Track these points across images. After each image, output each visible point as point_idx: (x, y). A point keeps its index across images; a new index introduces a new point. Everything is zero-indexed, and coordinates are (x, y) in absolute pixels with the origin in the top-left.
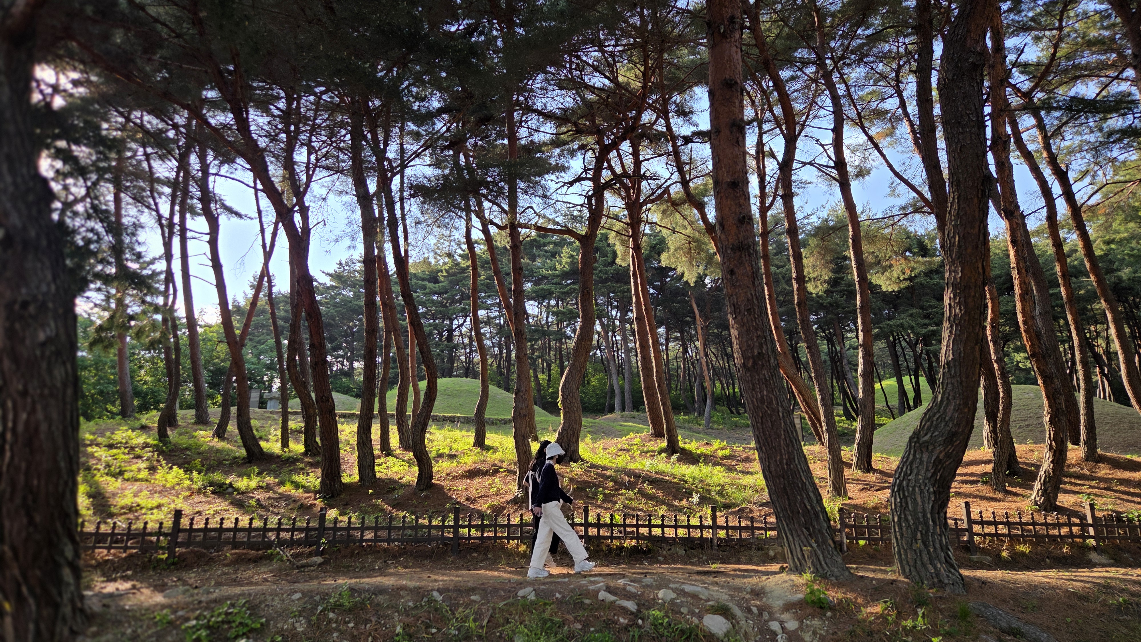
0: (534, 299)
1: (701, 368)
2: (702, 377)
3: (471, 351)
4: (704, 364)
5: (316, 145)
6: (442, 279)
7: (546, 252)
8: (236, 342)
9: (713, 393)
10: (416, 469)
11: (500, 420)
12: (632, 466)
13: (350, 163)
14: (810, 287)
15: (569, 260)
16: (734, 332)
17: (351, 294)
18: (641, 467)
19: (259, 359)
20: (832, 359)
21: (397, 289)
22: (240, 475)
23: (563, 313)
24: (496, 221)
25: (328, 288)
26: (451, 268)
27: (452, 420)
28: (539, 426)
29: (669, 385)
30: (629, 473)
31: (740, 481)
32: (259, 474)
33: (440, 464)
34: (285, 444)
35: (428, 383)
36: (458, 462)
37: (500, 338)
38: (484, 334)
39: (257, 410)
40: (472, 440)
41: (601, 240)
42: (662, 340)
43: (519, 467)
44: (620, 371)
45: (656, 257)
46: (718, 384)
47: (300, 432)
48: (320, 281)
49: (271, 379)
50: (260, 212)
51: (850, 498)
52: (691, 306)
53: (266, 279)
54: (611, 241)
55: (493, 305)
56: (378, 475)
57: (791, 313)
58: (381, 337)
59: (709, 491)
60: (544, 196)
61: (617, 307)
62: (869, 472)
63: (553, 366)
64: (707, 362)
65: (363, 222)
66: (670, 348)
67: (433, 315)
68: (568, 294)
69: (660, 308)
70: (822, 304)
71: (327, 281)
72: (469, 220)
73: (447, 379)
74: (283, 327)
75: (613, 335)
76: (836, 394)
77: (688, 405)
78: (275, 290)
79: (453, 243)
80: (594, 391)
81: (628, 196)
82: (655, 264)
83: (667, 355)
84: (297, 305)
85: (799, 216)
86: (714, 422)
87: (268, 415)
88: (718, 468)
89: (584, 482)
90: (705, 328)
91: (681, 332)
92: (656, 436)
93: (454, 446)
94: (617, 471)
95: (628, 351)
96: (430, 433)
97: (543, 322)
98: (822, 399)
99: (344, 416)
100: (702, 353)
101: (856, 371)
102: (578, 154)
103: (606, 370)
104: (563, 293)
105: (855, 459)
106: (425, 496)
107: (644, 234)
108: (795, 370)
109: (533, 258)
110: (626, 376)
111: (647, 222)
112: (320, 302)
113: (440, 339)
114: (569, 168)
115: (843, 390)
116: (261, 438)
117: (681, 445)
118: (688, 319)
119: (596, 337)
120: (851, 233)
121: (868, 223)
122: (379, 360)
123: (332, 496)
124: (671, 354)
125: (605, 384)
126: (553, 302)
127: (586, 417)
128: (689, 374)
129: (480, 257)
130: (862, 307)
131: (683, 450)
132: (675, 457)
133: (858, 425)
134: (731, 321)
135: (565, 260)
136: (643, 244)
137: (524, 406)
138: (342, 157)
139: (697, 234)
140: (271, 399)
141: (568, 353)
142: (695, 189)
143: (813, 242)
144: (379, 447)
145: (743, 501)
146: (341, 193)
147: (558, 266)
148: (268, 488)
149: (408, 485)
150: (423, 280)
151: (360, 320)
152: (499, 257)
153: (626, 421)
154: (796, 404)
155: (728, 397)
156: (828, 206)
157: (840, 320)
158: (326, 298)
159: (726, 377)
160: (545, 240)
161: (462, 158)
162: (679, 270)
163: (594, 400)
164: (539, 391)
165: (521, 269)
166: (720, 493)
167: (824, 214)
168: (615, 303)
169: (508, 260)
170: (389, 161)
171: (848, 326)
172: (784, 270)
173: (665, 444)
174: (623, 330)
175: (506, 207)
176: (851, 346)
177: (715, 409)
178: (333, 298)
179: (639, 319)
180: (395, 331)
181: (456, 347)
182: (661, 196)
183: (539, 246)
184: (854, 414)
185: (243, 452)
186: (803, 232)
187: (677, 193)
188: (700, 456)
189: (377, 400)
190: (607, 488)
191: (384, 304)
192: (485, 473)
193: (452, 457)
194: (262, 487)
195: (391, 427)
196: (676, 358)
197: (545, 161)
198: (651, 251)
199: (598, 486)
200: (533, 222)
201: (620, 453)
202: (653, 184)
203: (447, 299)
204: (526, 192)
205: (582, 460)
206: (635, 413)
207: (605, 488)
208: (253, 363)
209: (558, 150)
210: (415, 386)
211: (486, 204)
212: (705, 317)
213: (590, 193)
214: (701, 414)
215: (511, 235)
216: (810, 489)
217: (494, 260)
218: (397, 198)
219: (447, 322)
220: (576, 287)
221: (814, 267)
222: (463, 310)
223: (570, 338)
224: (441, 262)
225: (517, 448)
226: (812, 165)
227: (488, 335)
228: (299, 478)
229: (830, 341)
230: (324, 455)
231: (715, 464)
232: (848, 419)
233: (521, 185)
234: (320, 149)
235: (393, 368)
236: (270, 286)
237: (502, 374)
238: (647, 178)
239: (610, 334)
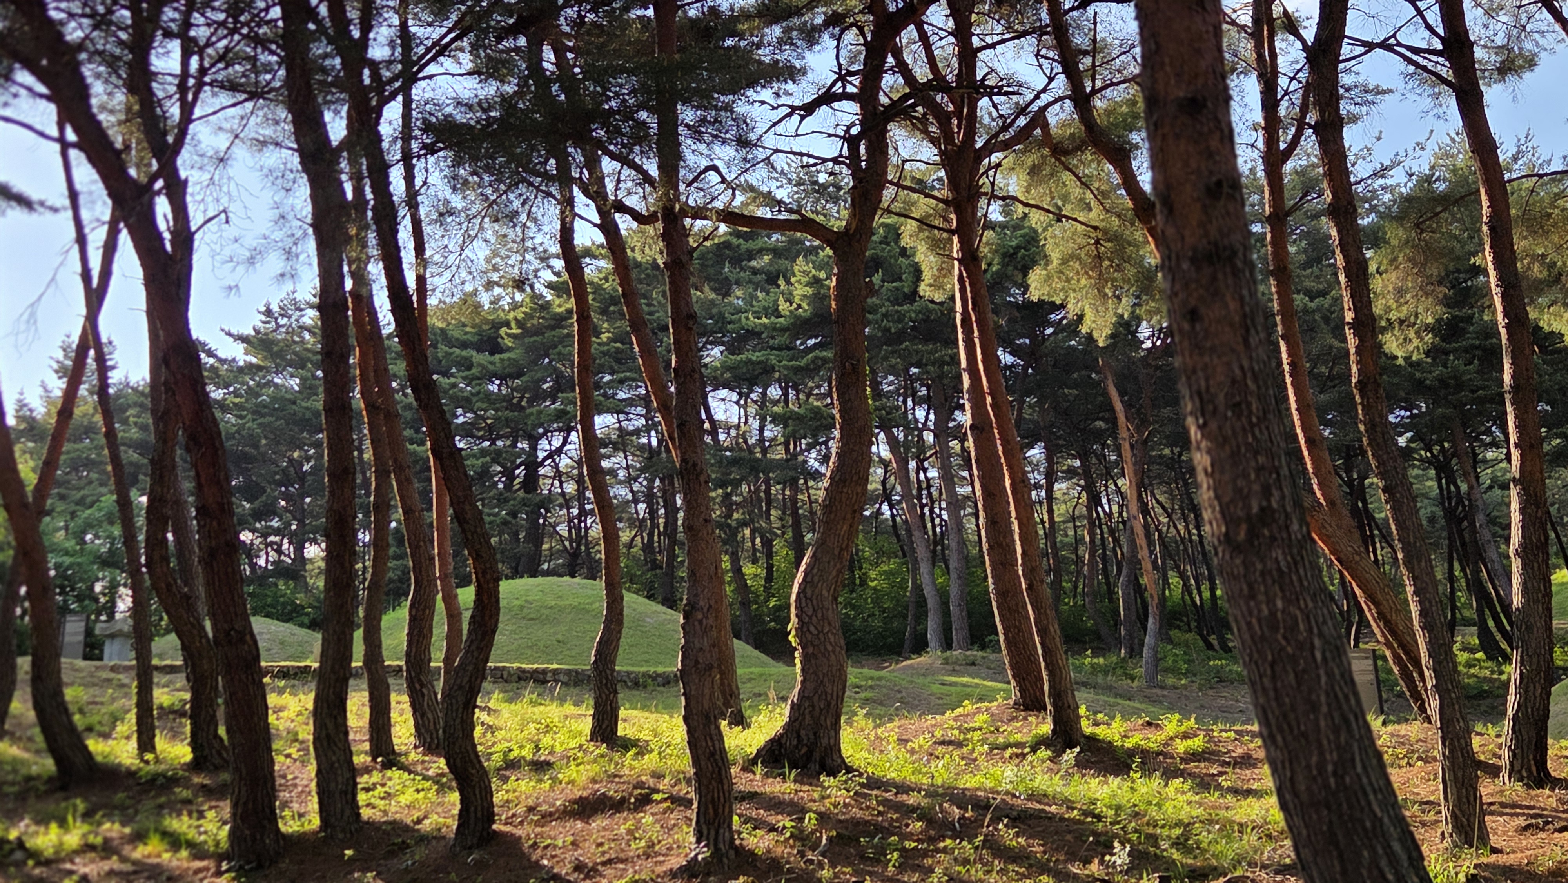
0: (726, 385)
1: (1133, 543)
2: (1135, 563)
3: (583, 513)
4: (1139, 530)
5: (200, 33)
6: (508, 342)
7: (755, 272)
8: (25, 505)
9: (1163, 599)
10: (455, 797)
11: (654, 677)
12: (969, 782)
13: (282, 73)
14: (1392, 344)
15: (809, 291)
16: (1201, 460)
17: (294, 383)
18: (989, 784)
19: (83, 542)
20: (1450, 514)
21: (399, 367)
22: (42, 820)
23: (798, 418)
24: (632, 202)
25: (241, 370)
26: (528, 316)
27: (540, 679)
28: (745, 690)
29: (1056, 585)
30: (961, 799)
31: (1230, 814)
32: (87, 816)
33: (511, 784)
34: (146, 744)
35: (478, 594)
36: (554, 779)
37: (651, 481)
38: (612, 472)
39: (81, 663)
40: (586, 725)
41: (885, 241)
42: (1037, 477)
43: (698, 791)
44: (938, 556)
45: (1019, 278)
46: (1174, 580)
47: (182, 714)
48: (222, 354)
49: (112, 590)
50: (74, 196)
51: (1494, 851)
52: (1105, 394)
53: (92, 353)
54: (906, 241)
55: (630, 402)
56: (366, 813)
57: (1346, 405)
58: (366, 483)
59: (1154, 839)
60: (743, 143)
61: (927, 400)
62: (1541, 786)
63: (777, 544)
64: (1146, 526)
65: (315, 215)
66: (1057, 494)
67: (490, 428)
68: (810, 371)
69: (1031, 400)
70: (1421, 382)
71: (238, 353)
72: (568, 202)
73: (525, 583)
74: (137, 466)
75: (921, 468)
76: (1462, 596)
77: (1104, 631)
78: (115, 377)
79: (529, 257)
80: (876, 602)
81: (947, 134)
82: (1015, 295)
83: (1051, 511)
84: (166, 413)
85: (1360, 170)
86: (1166, 670)
87: (105, 675)
88: (1177, 782)
89: (856, 823)
90: (1142, 446)
91: (1083, 456)
92: (1027, 709)
93: (546, 741)
94: (932, 793)
95: (956, 504)
96: (489, 711)
97: (752, 441)
98: (1423, 614)
99: (284, 673)
100: (1134, 506)
101: (1507, 540)
102: (826, 37)
103: (906, 552)
104: (797, 370)
105: (1506, 754)
106: (477, 862)
107: (990, 225)
108: (1357, 545)
109: (724, 288)
110: (953, 564)
111: (993, 196)
112: (222, 405)
113: (508, 486)
114: (803, 71)
115: (1476, 588)
116: (90, 729)
117: (1087, 727)
118: (1100, 424)
119: (878, 472)
120: (1485, 210)
121: (1528, 183)
122: (364, 537)
123: (260, 866)
124: (1061, 511)
125: (903, 586)
126: (774, 392)
127: (859, 664)
128: (1104, 557)
129: (598, 288)
130: (1516, 388)
131: (1092, 740)
132: (1069, 756)
133: (1512, 672)
134: (1194, 433)
135: (800, 291)
136: (984, 250)
137: (706, 643)
138: (265, 57)
139: (1115, 221)
140: (112, 636)
141: (812, 513)
142: (1108, 112)
143: (1396, 234)
144: (367, 746)
145: (1237, 862)
146: (263, 144)
147: (783, 306)
148: (107, 849)
149: (436, 837)
150: (464, 345)
151: (317, 445)
152: (642, 288)
153: (954, 672)
154: (1363, 622)
155: (1199, 610)
156: (1432, 146)
157: (1466, 420)
158: (236, 394)
159: (1193, 563)
160: (751, 245)
161: (548, 55)
162: (1073, 309)
163: (877, 623)
164: (745, 604)
165: (692, 316)
166: (1180, 844)
167: (1422, 165)
168: (924, 391)
169: (664, 294)
170: (374, 66)
171: (1488, 432)
172: (1326, 302)
173: (1046, 728)
174: (943, 456)
175: (653, 169)
176: (1494, 480)
177: (1170, 641)
178: (252, 393)
179: (980, 427)
180: (400, 469)
181: (547, 502)
182: (1024, 133)
183: (739, 259)
184: (1504, 645)
185: (49, 764)
186: (1373, 209)
187: (1064, 125)
188: (1131, 753)
189: (358, 635)
190: (909, 836)
191: (371, 407)
192: (617, 806)
193: (540, 767)
194: (91, 848)
195: (394, 697)
196: (1073, 519)
197: (745, 56)
198: (1004, 265)
199: (887, 832)
200: (719, 204)
201: (940, 749)
202: (1005, 104)
203: (522, 390)
204: (696, 133)
205: (849, 770)
206: (975, 653)
207: (904, 837)
208: (67, 553)
209: (777, 31)
210: (450, 600)
211: (608, 165)
212: (1139, 418)
213: (854, 131)
214: (1135, 652)
215: (665, 236)
216: (1394, 832)
217: (629, 295)
218: (394, 154)
219: (523, 445)
220: (828, 354)
221: (1400, 292)
222: (561, 415)
223: (816, 475)
224: (505, 303)
225: (692, 743)
226: (1389, 48)
227: (622, 474)
228: (181, 824)
229: (1443, 469)
230: (237, 769)
231: (1169, 774)
232: (1490, 657)
233: (688, 115)
234: (209, 44)
235: (397, 557)
236: (103, 369)
237: (655, 566)
238: (990, 92)
239: (913, 465)
